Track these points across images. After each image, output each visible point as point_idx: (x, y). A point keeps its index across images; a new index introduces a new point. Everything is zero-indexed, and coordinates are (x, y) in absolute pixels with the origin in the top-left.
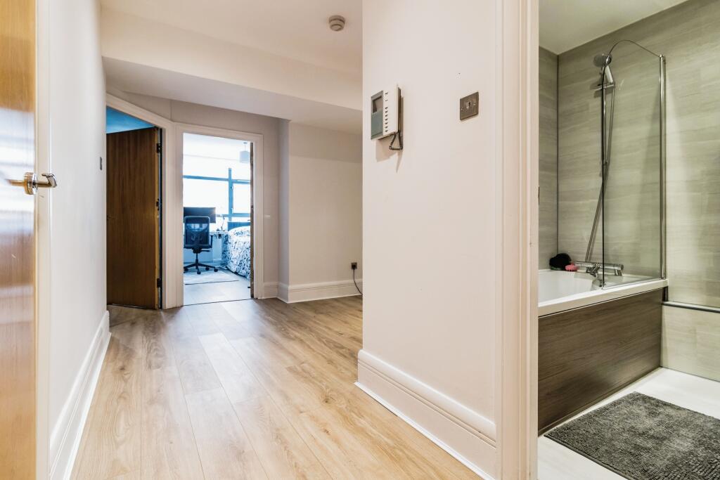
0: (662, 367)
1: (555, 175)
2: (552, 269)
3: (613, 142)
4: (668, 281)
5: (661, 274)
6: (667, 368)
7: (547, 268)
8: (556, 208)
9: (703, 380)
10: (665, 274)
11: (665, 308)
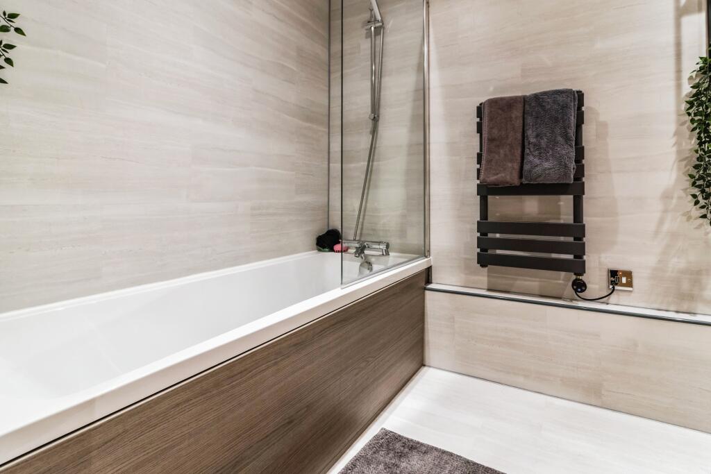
0: (424, 365)
1: (327, 130)
2: (319, 250)
3: (382, 94)
4: (432, 260)
5: (425, 252)
6: (429, 366)
7: (313, 250)
8: (327, 172)
9: (461, 376)
10: (429, 251)
11: (427, 293)
